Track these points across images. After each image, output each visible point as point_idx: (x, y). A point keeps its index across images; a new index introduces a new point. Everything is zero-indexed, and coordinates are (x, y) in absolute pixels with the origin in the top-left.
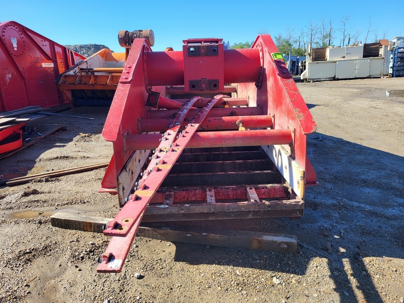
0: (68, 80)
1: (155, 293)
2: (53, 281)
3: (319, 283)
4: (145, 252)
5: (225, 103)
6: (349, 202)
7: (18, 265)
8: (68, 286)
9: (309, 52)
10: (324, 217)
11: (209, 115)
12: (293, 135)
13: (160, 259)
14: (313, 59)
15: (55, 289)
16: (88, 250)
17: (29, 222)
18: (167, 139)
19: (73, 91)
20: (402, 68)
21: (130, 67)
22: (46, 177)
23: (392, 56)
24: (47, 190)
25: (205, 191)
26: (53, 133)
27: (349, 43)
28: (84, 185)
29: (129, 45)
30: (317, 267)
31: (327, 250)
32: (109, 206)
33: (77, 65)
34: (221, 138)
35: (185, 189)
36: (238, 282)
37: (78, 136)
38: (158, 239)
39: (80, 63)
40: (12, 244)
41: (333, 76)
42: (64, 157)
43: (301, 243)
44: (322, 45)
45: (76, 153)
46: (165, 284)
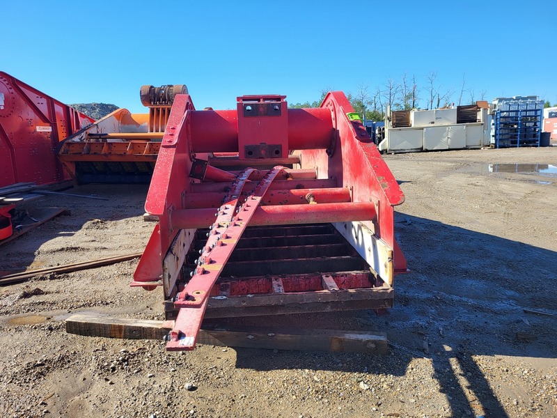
0: (71, 148)
1: (213, 406)
2: (77, 398)
3: (416, 387)
4: (195, 360)
5: (287, 175)
6: (447, 296)
7: (27, 381)
8: (98, 403)
9: (389, 116)
10: (418, 313)
11: (271, 188)
12: (377, 208)
13: (216, 367)
14: (393, 124)
15: (81, 406)
16: (120, 359)
17: (35, 328)
18: (224, 214)
19: (77, 164)
20: (506, 137)
21: (173, 128)
22: (50, 273)
23: (493, 121)
24: (54, 289)
25: (271, 281)
26: (53, 219)
27: (438, 106)
28: (103, 283)
29: (154, 104)
30: (412, 369)
31: (424, 350)
32: (141, 307)
33: (84, 129)
34: (290, 213)
35: (244, 278)
36: (317, 389)
37: (89, 222)
38: (210, 344)
39: (89, 127)
40: (15, 356)
41: (420, 147)
42: (72, 248)
43: (391, 343)
44: (404, 107)
45: (88, 244)
46: (225, 396)
